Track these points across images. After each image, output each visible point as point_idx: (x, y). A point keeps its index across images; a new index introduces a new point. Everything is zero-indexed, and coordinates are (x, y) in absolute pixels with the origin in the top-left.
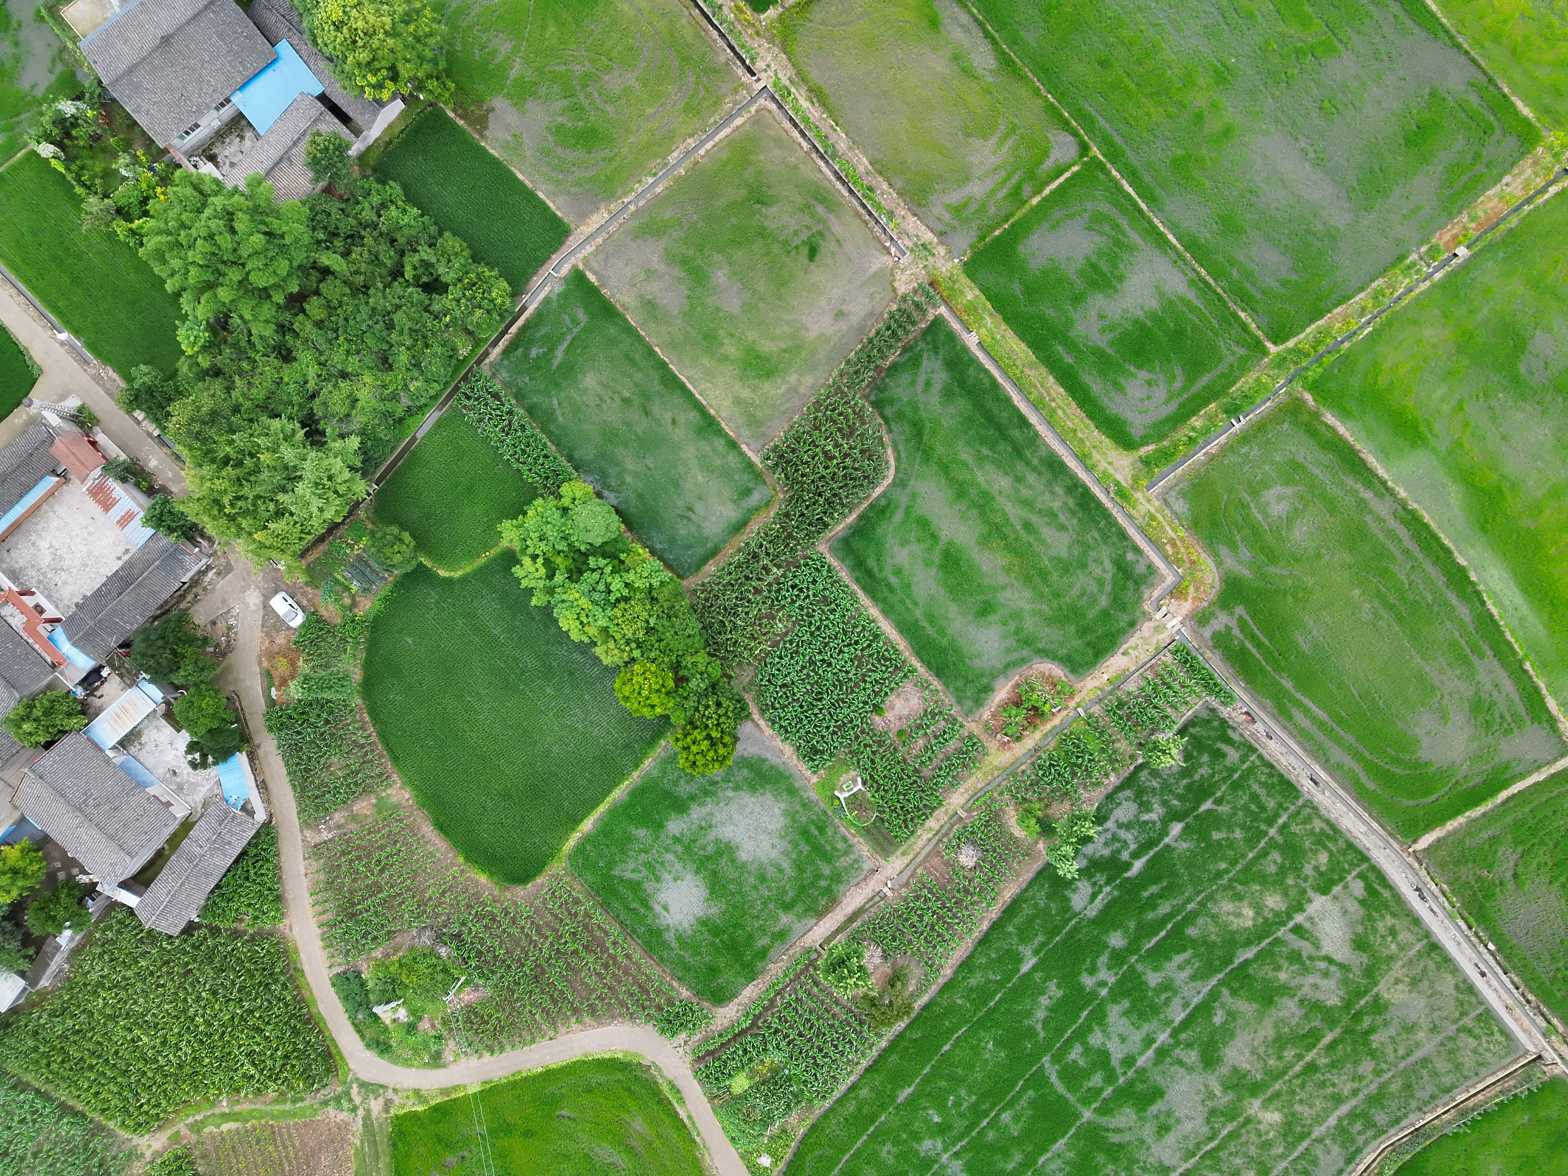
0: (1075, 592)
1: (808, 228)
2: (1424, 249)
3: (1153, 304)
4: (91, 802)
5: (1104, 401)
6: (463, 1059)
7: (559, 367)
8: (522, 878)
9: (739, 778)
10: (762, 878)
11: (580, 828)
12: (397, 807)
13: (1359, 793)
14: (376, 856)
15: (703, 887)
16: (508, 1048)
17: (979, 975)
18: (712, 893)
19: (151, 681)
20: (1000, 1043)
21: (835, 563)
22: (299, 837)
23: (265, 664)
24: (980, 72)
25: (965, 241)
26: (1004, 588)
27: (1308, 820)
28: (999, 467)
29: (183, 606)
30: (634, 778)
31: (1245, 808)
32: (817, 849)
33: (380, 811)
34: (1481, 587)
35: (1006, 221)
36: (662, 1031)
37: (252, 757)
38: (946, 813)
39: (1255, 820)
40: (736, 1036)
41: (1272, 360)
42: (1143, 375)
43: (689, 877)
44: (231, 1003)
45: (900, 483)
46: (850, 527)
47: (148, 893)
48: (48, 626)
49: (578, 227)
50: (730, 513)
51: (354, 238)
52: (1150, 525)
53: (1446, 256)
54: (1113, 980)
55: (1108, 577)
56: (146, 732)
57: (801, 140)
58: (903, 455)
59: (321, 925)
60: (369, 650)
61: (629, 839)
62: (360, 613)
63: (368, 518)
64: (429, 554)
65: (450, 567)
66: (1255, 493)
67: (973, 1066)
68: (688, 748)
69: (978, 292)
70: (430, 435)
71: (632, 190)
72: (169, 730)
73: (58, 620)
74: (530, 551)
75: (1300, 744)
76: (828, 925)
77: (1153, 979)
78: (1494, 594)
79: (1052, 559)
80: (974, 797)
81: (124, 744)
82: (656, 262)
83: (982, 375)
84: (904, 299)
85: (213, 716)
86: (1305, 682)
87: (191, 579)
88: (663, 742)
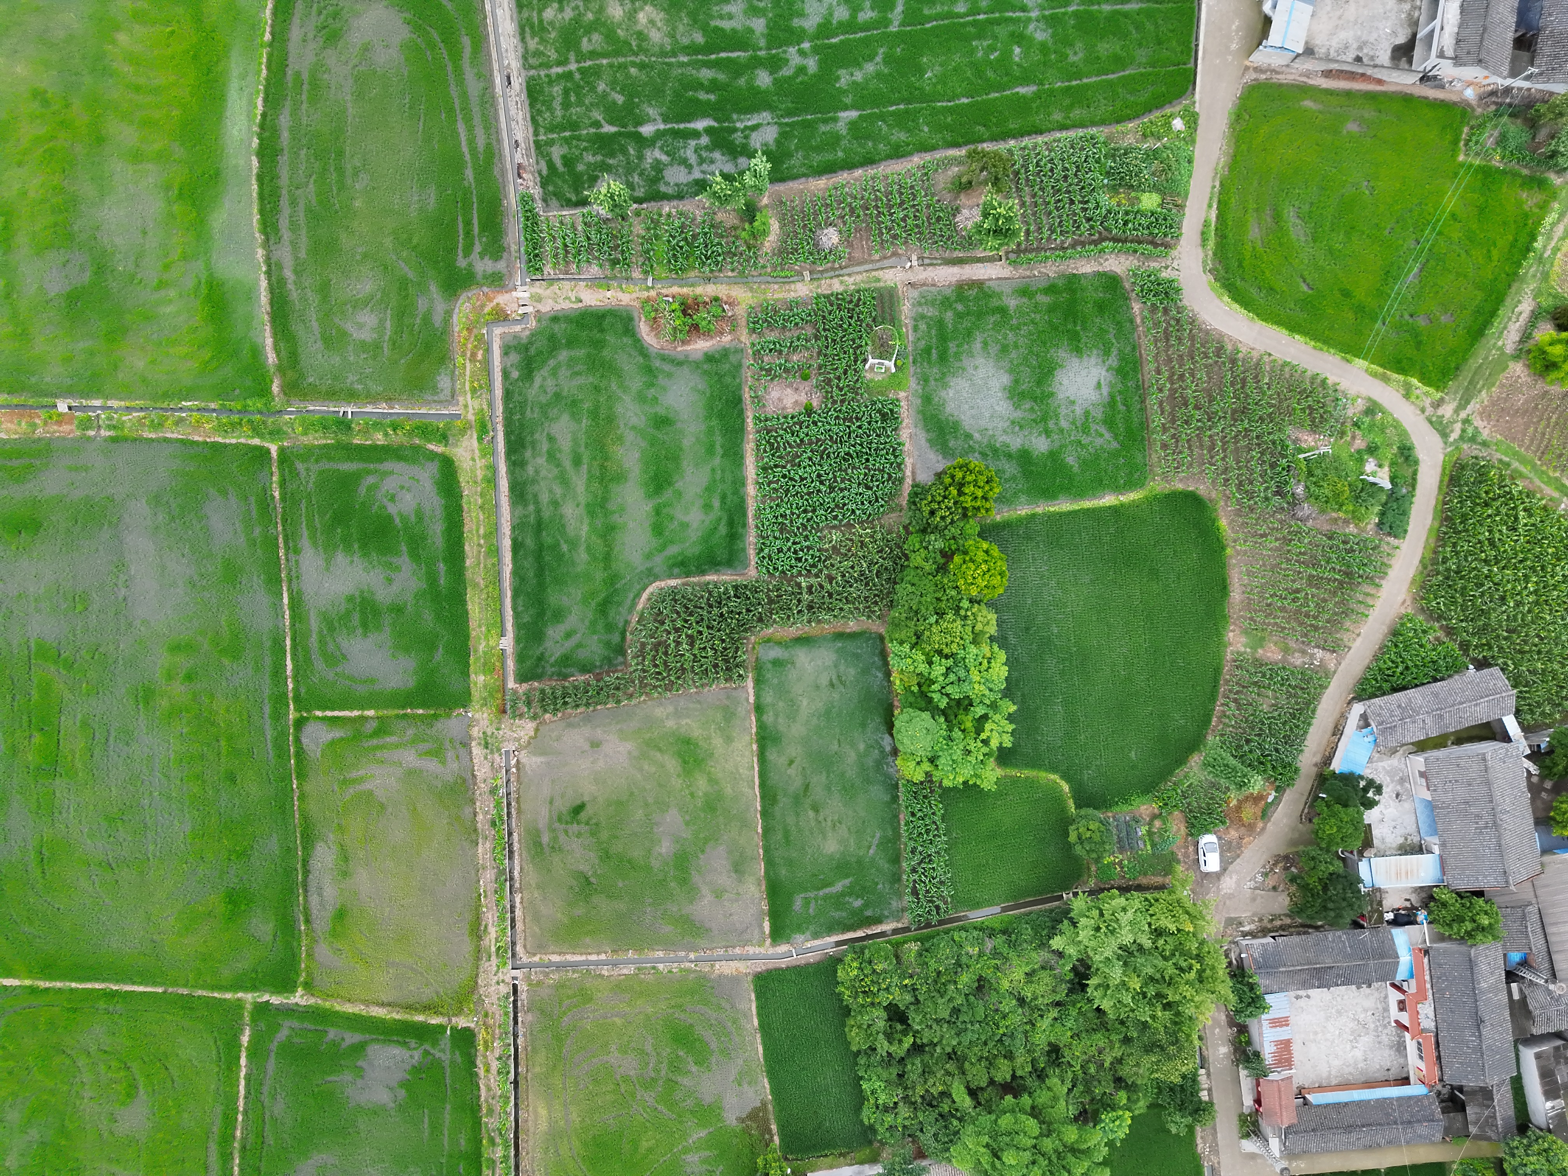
0: (581, 380)
1: (566, 832)
2: (92, 433)
3: (340, 558)
4: (1482, 823)
5: (440, 512)
6: (1352, 392)
7: (847, 876)
8: (1193, 500)
9: (960, 442)
10: (1004, 349)
11: (1116, 502)
12: (1246, 632)
13: (480, 42)
14: (1294, 606)
15: (1057, 379)
16: (1309, 374)
17: (894, 138)
18: (1054, 369)
19: (1362, 881)
20: (920, 71)
21: (752, 552)
22: (1340, 668)
23: (1260, 825)
24: (335, 848)
25: (451, 725)
26: (634, 428)
27: (537, 54)
28: (563, 526)
29: (1288, 921)
30: (1043, 508)
31: (580, 103)
32: (943, 338)
33: (1262, 639)
34: (256, 129)
35: (405, 715)
36: (1178, 291)
37: (1328, 760)
38: (819, 286)
39: (579, 86)
40: (1125, 241)
41: (281, 440)
42: (392, 509)
43: (1061, 396)
44: (1496, 580)
45: (651, 575)
46: (717, 572)
47: (1493, 717)
48: (1405, 988)
49: (746, 975)
50: (803, 657)
51: (930, 1102)
52: (481, 386)
53: (77, 414)
54: (792, 50)
55: (545, 372)
56: (1394, 845)
57: (518, 905)
58: (632, 595)
59: (1378, 586)
60: (1171, 772)
61: (1085, 464)
62: (1155, 807)
63: (1090, 876)
64: (1064, 810)
65: (1055, 786)
66: (377, 346)
67: (955, 69)
68: (983, 497)
69: (473, 676)
70: (990, 903)
71: (681, 970)
72: (1375, 832)
73: (1393, 985)
74: (985, 750)
75: (497, 120)
76: (983, 271)
77: (759, 25)
78: (250, 116)
79: (579, 421)
80: (787, 281)
81: (1419, 849)
82: (707, 898)
83: (520, 609)
84: (534, 717)
85: (1334, 815)
86: (454, 164)
87: (1265, 936)
88: (998, 518)
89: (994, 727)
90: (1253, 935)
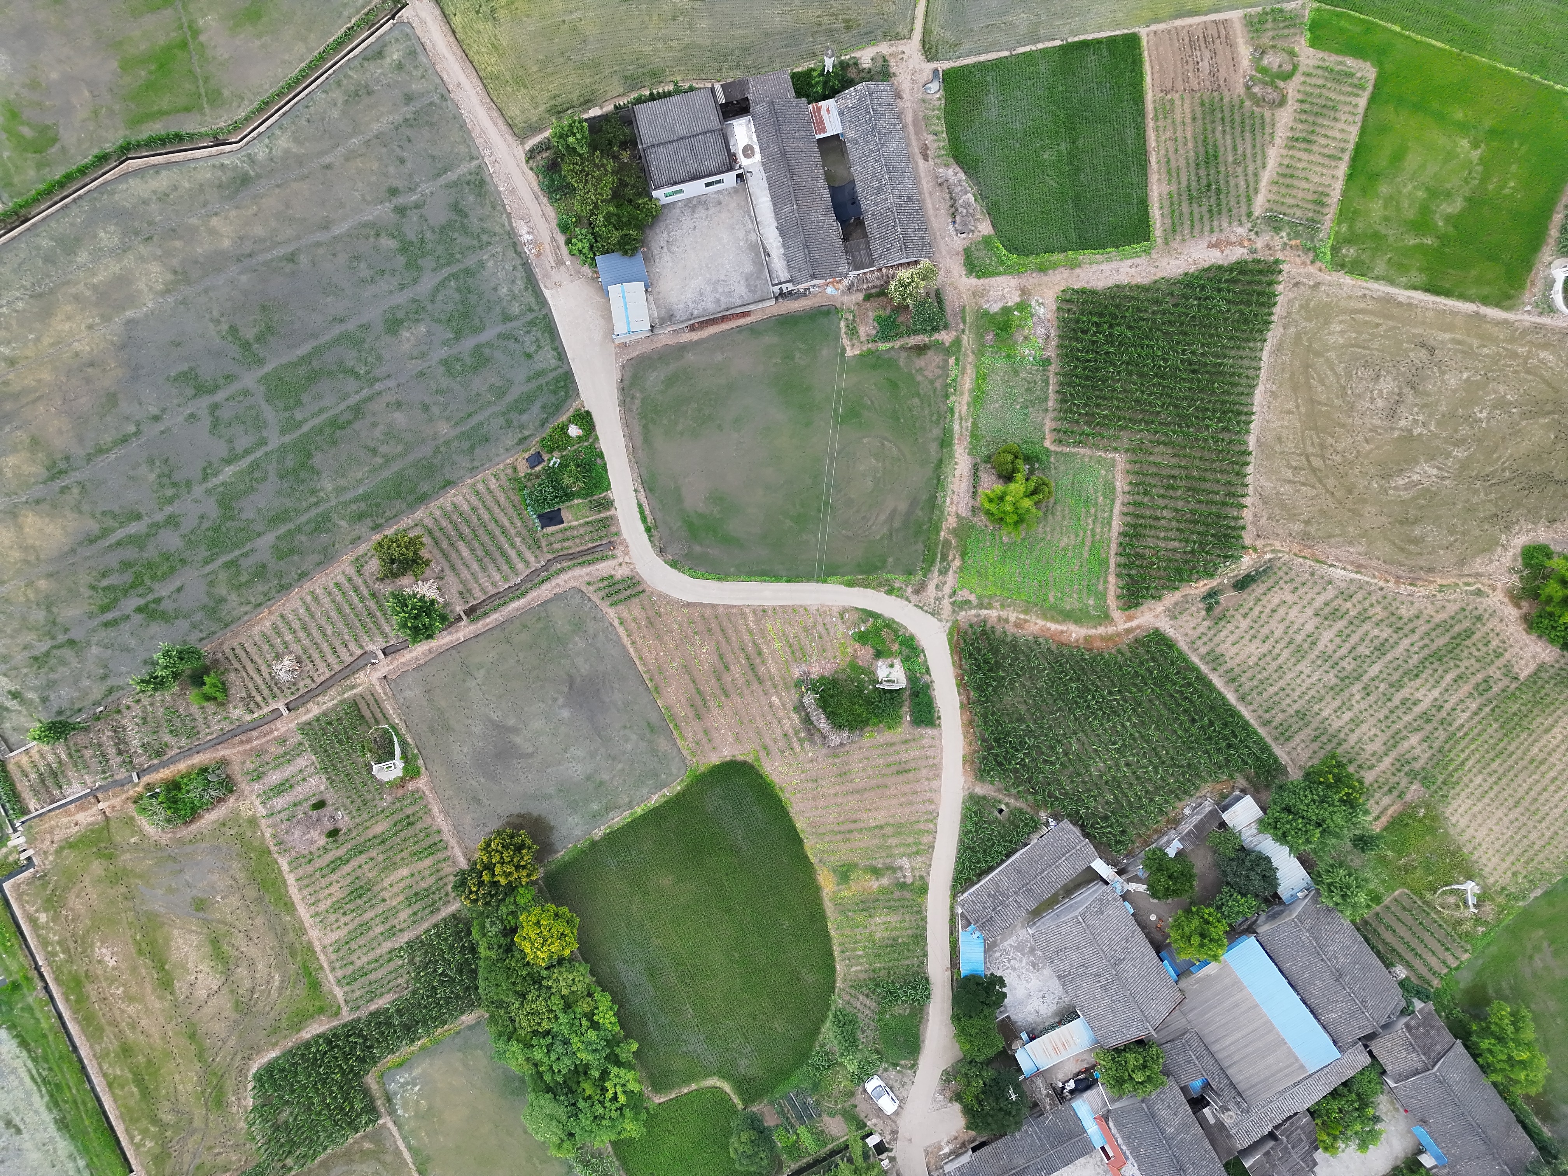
11: (664, 798)
22: (933, 868)
38: (298, 716)
47: (1084, 865)
72: (1020, 1018)
76: (449, 638)
81: (1067, 1015)
83: (138, 1138)
87: (966, 1150)
89: (617, 1080)
90: (956, 1154)
